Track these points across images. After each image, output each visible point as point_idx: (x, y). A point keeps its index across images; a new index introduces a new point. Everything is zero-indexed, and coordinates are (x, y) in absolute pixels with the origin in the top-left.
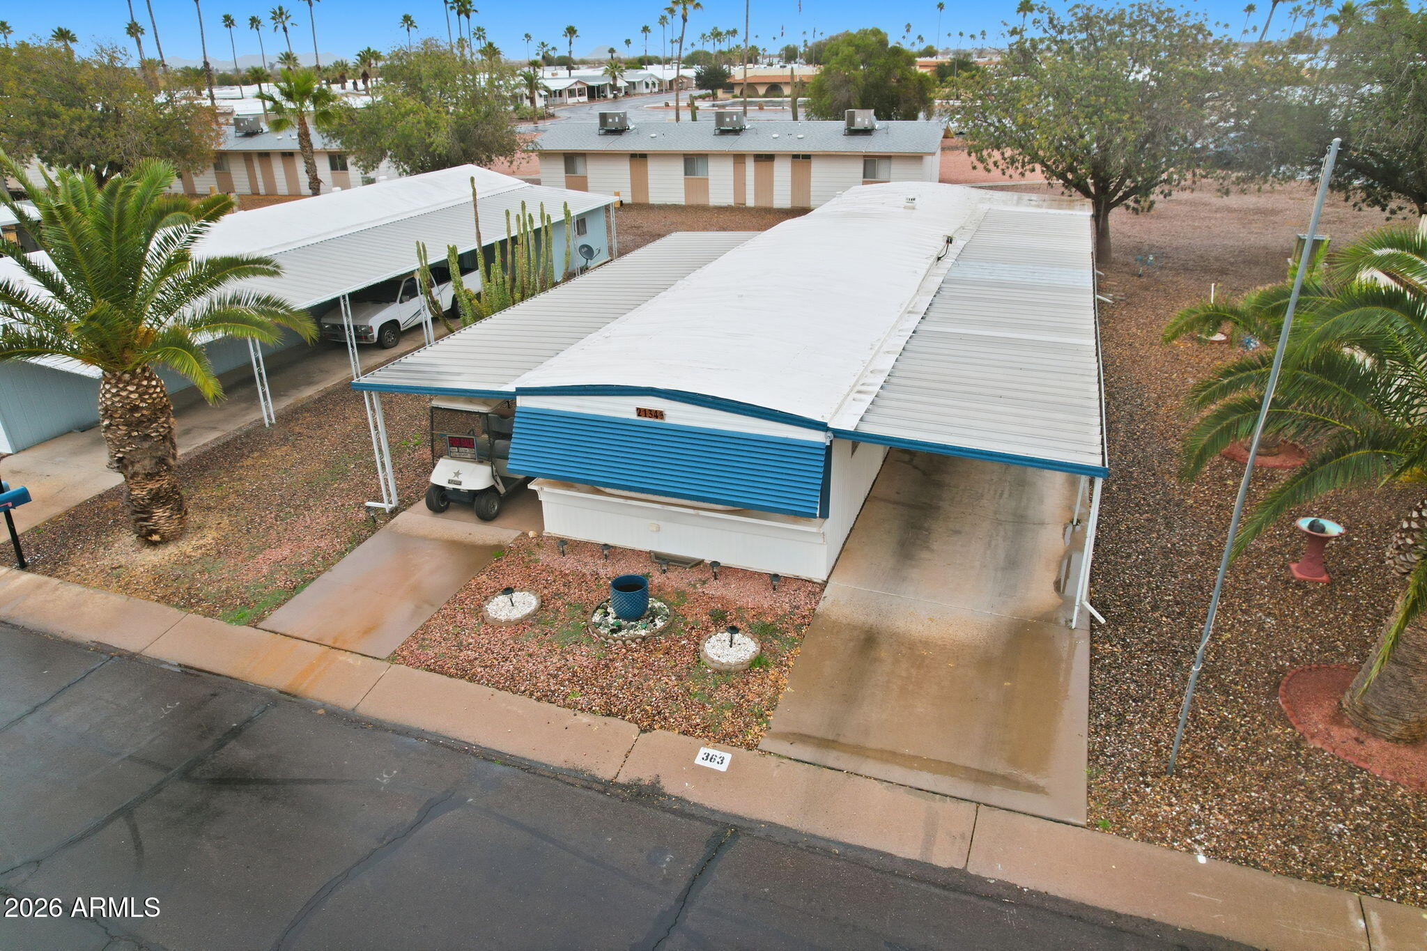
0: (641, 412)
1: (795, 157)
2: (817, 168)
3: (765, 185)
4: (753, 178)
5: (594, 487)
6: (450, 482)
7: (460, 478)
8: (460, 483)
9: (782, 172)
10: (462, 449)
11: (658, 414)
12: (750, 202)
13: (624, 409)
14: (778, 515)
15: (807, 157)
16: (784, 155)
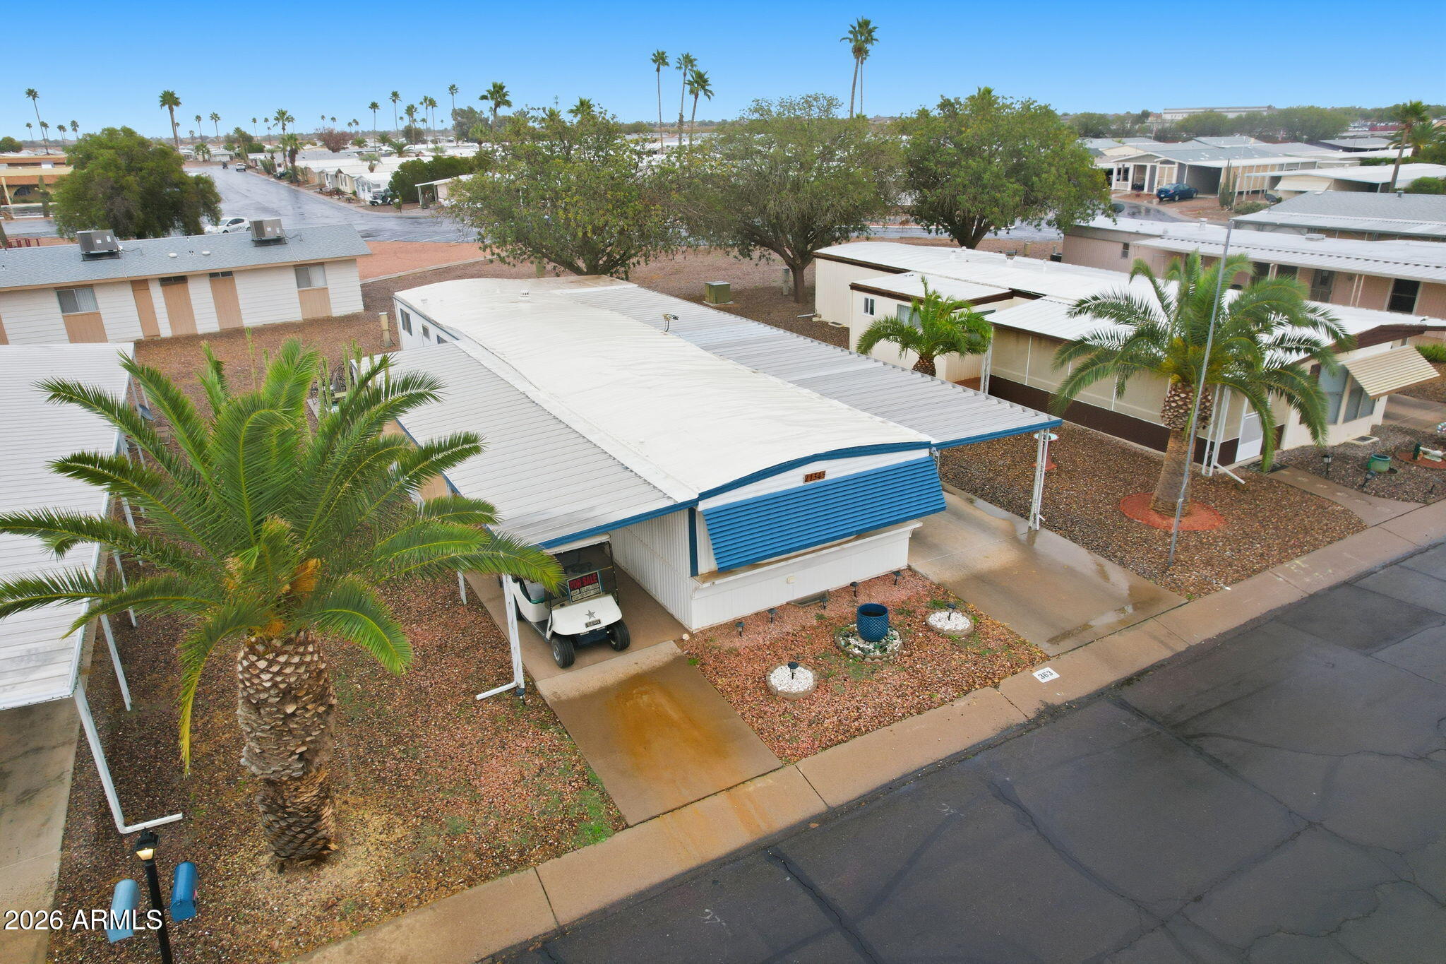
0: (808, 478)
1: (213, 275)
2: (241, 285)
3: (181, 310)
4: (163, 305)
5: (753, 564)
6: (587, 625)
7: (597, 617)
8: (599, 622)
9: (201, 296)
10: (583, 589)
11: (820, 475)
12: (166, 331)
13: (793, 480)
14: (886, 528)
15: (228, 274)
16: (198, 275)
